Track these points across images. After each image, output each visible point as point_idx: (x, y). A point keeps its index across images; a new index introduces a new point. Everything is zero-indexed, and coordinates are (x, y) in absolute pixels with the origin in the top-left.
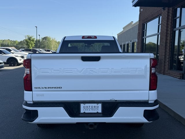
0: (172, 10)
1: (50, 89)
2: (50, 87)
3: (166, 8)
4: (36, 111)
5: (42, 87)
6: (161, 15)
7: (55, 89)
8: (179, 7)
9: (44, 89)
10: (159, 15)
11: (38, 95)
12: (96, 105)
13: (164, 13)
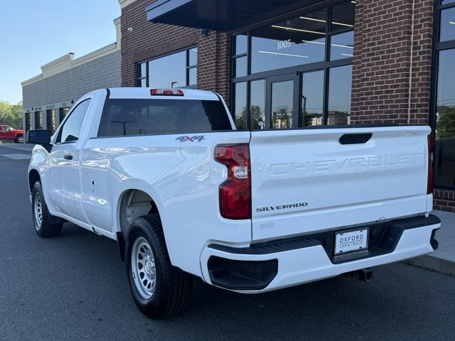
0: (227, 38)
1: (286, 210)
2: (285, 204)
3: (213, 34)
4: (276, 261)
5: (272, 208)
6: (193, 45)
7: (296, 209)
8: (245, 34)
9: (276, 211)
10: (187, 47)
11: (262, 226)
12: (358, 233)
13: (206, 43)
